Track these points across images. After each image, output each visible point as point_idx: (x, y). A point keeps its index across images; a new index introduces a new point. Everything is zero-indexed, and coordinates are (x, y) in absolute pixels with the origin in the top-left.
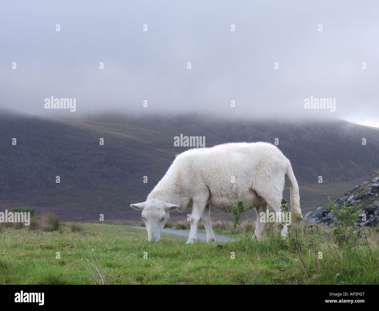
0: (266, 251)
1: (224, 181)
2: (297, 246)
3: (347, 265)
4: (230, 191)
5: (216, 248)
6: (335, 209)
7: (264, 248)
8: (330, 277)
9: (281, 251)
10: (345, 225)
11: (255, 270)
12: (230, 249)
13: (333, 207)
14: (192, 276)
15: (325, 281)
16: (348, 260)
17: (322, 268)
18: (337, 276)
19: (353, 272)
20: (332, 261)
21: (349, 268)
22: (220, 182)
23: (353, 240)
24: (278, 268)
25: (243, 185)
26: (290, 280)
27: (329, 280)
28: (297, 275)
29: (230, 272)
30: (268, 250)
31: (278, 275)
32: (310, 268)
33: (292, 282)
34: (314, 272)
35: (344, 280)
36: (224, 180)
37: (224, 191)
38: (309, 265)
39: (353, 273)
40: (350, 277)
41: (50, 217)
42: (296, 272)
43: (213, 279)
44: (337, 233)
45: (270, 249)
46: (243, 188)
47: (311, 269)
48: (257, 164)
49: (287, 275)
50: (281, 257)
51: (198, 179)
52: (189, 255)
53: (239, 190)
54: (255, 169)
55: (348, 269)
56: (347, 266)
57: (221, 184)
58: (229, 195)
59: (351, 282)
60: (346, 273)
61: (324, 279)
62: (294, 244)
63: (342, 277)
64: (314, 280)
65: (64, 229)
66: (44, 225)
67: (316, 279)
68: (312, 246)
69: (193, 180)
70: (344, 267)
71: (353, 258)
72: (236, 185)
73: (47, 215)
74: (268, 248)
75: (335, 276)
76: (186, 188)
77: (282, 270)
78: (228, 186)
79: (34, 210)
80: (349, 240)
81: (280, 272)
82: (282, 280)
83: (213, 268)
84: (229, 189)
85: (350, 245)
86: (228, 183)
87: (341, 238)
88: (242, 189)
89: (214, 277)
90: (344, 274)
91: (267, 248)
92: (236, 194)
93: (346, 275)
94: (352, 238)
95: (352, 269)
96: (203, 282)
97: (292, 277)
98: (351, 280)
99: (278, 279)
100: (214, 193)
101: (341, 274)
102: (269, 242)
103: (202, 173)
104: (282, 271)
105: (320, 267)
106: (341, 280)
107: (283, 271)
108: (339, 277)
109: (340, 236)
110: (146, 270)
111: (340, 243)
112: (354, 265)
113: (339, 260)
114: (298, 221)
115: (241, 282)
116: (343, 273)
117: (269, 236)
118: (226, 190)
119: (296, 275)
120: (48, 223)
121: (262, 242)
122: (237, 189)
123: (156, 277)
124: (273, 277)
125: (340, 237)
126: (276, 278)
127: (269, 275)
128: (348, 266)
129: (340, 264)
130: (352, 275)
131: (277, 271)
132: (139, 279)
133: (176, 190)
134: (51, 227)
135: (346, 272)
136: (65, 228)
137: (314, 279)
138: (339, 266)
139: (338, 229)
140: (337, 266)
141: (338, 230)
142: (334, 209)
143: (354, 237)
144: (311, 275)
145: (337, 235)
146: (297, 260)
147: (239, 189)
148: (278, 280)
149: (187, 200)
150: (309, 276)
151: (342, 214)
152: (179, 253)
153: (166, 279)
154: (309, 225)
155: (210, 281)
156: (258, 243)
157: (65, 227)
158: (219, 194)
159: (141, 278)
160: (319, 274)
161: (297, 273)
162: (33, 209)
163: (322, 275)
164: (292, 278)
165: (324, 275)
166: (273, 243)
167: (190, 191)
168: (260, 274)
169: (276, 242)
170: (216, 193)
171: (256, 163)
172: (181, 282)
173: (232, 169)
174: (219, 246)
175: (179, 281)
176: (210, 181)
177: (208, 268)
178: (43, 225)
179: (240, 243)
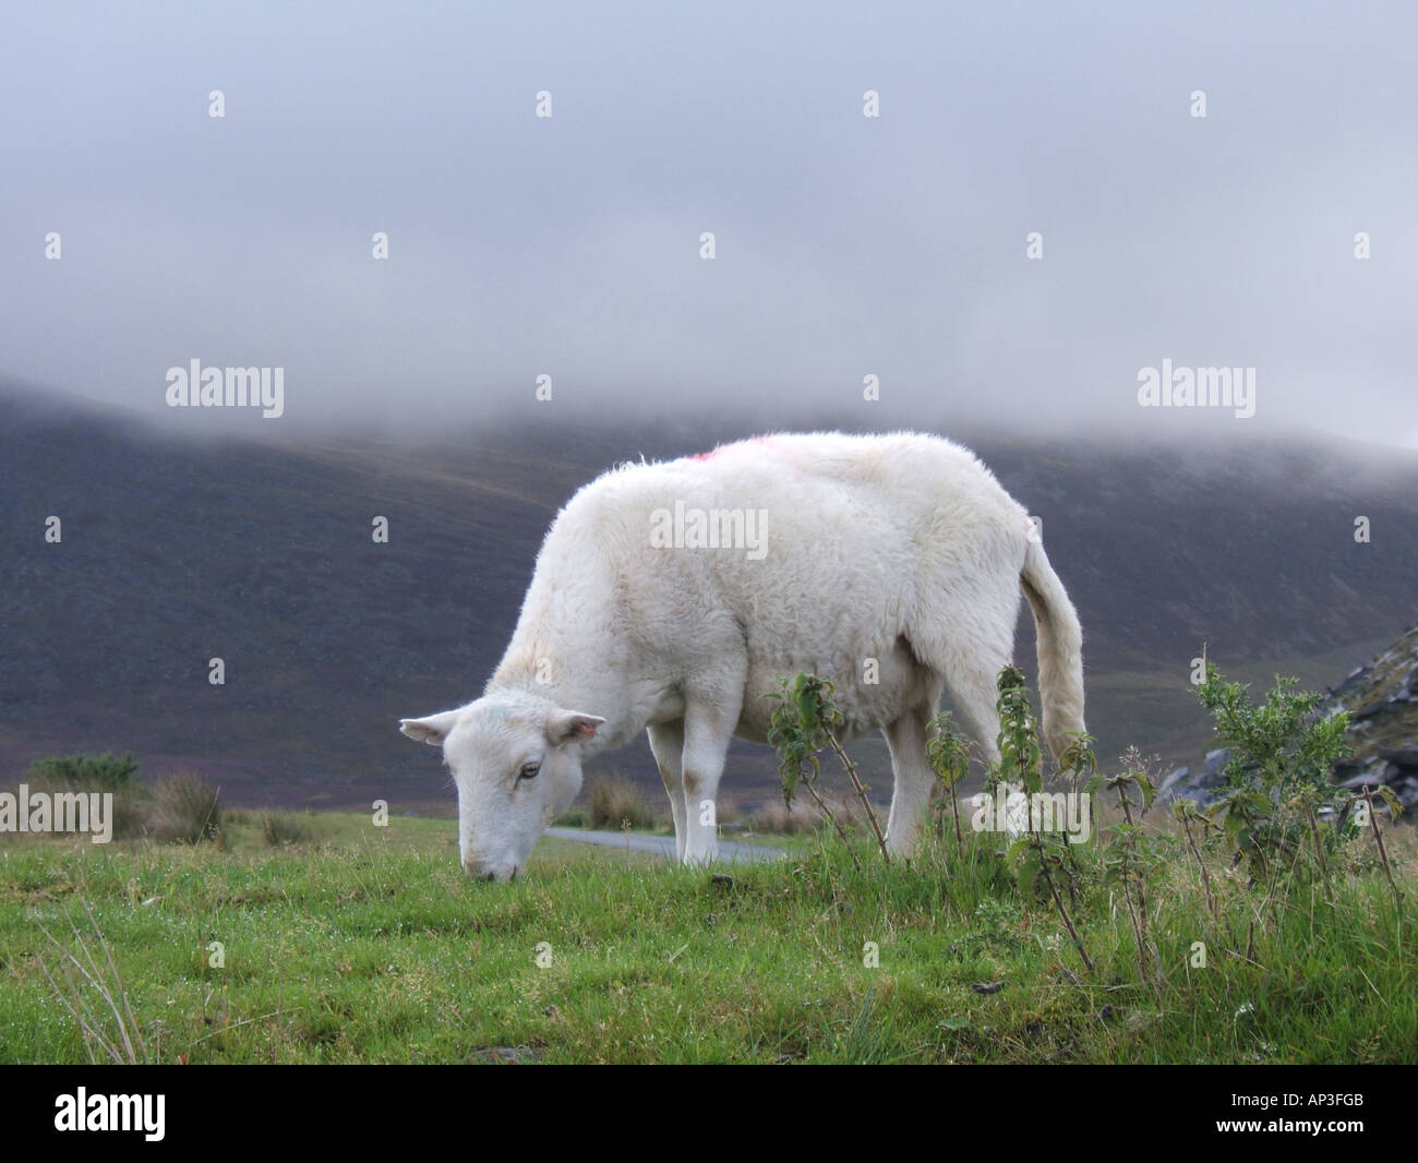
0: (926, 903)
1: (804, 599)
2: (1053, 876)
3: (1287, 964)
4: (828, 644)
5: (700, 889)
6: (1234, 705)
7: (917, 887)
8: (1208, 1017)
9: (989, 903)
10: (1280, 780)
11: (861, 991)
12: (766, 893)
13: (1223, 696)
14: (562, 1018)
15: (1185, 1036)
16: (1292, 940)
17: (1173, 976)
18: (1242, 1017)
19: (1319, 996)
20: (1217, 945)
21: (1300, 977)
22: (790, 601)
23: (1319, 847)
24: (969, 979)
25: (877, 621)
26: (1019, 1034)
27: (1205, 1035)
28: (1056, 1011)
29: (743, 1001)
30: (935, 897)
31: (966, 1010)
32: (1113, 977)
33: (1028, 1045)
34: (1129, 998)
35: (1275, 1036)
36: (803, 596)
37: (802, 644)
38: (1108, 966)
39: (1315, 1002)
40: (1300, 1019)
41: (184, 790)
42: (1047, 997)
43: (661, 1031)
44: (1241, 815)
45: (944, 894)
46: (878, 635)
47: (1118, 981)
48: (919, 522)
49: (1006, 1012)
50: (987, 927)
51: (700, 596)
52: (575, 924)
53: (861, 643)
54: (913, 541)
55: (1294, 984)
56: (1290, 968)
57: (792, 611)
58: (819, 664)
59: (1305, 1043)
60: (1282, 1000)
61: (1181, 1029)
62: (1042, 868)
63: (1263, 1019)
64: (1133, 1035)
65: (238, 836)
66: (161, 819)
67: (1144, 1029)
68: (1122, 877)
69: (682, 605)
70: (1274, 974)
71: (1317, 929)
72: (850, 615)
73: (175, 783)
74: (937, 891)
75: (1232, 1017)
76: (656, 644)
77: (986, 986)
78: (822, 620)
79: (132, 765)
80: (1300, 846)
81: (977, 996)
82: (982, 1035)
83: (668, 978)
84: (823, 635)
85: (1304, 870)
86: (824, 608)
87: (1262, 836)
88: (873, 639)
89: (664, 1023)
90: (1274, 1003)
91: (932, 888)
92: (847, 657)
93: (1282, 1012)
94: (1313, 838)
95: (1314, 983)
96: (613, 1046)
97: (1028, 1021)
98: (1308, 1035)
99: (966, 1029)
100: (762, 649)
101: (1258, 1006)
102: (940, 862)
103: (712, 563)
104: (983, 991)
105: (1160, 974)
106: (1258, 1035)
107: (991, 991)
108: (1252, 1022)
109: (1257, 827)
110: (356, 991)
111: (1258, 862)
112: (1322, 963)
113: (1251, 939)
114: (1074, 765)
115: (792, 1046)
116: (1268, 1000)
117: (940, 833)
118: (811, 640)
119: (1048, 1011)
120: (176, 810)
121: (908, 862)
122: (855, 634)
123: (399, 1026)
124: (942, 1023)
125: (1257, 833)
126: (954, 1028)
127: (922, 1011)
128: (1296, 967)
129: (1256, 959)
130: (1311, 1011)
131: (964, 993)
132: (322, 1033)
133: (612, 653)
134: (188, 827)
135: (1285, 995)
136: (244, 831)
137: (1132, 1029)
138: (1249, 968)
139: (1246, 796)
140: (1241, 968)
141: (1246, 801)
142: (1230, 703)
143: (1325, 831)
144: (1119, 1013)
145: (1244, 825)
146: (1053, 941)
147: (863, 638)
148: (967, 1037)
149: (657, 692)
150: (1107, 1015)
151: (1266, 729)
152: (528, 915)
153: (447, 1032)
154: (1110, 776)
155: (643, 1042)
156: (891, 868)
157: (245, 826)
158: (779, 655)
159: (330, 1029)
160: (1155, 1008)
161: (1056, 1001)
162: (129, 759)
163: (1170, 1010)
164: (1029, 1027)
165: (1179, 1010)
166: (961, 868)
167: (672, 655)
168: (883, 1009)
169: (973, 863)
170: (768, 650)
171: (912, 518)
172: (510, 1046)
173: (832, 544)
174: (717, 880)
175: (503, 1043)
176: (748, 598)
177: (646, 979)
178: (159, 821)
179: (814, 866)
